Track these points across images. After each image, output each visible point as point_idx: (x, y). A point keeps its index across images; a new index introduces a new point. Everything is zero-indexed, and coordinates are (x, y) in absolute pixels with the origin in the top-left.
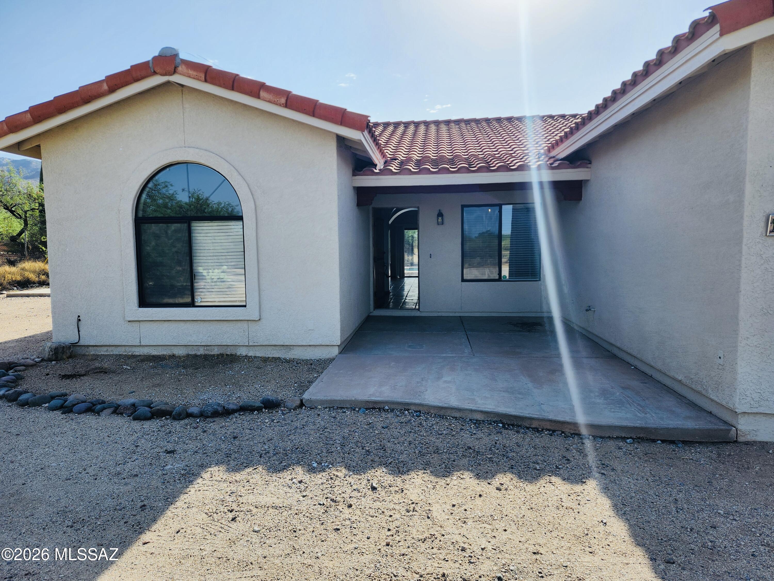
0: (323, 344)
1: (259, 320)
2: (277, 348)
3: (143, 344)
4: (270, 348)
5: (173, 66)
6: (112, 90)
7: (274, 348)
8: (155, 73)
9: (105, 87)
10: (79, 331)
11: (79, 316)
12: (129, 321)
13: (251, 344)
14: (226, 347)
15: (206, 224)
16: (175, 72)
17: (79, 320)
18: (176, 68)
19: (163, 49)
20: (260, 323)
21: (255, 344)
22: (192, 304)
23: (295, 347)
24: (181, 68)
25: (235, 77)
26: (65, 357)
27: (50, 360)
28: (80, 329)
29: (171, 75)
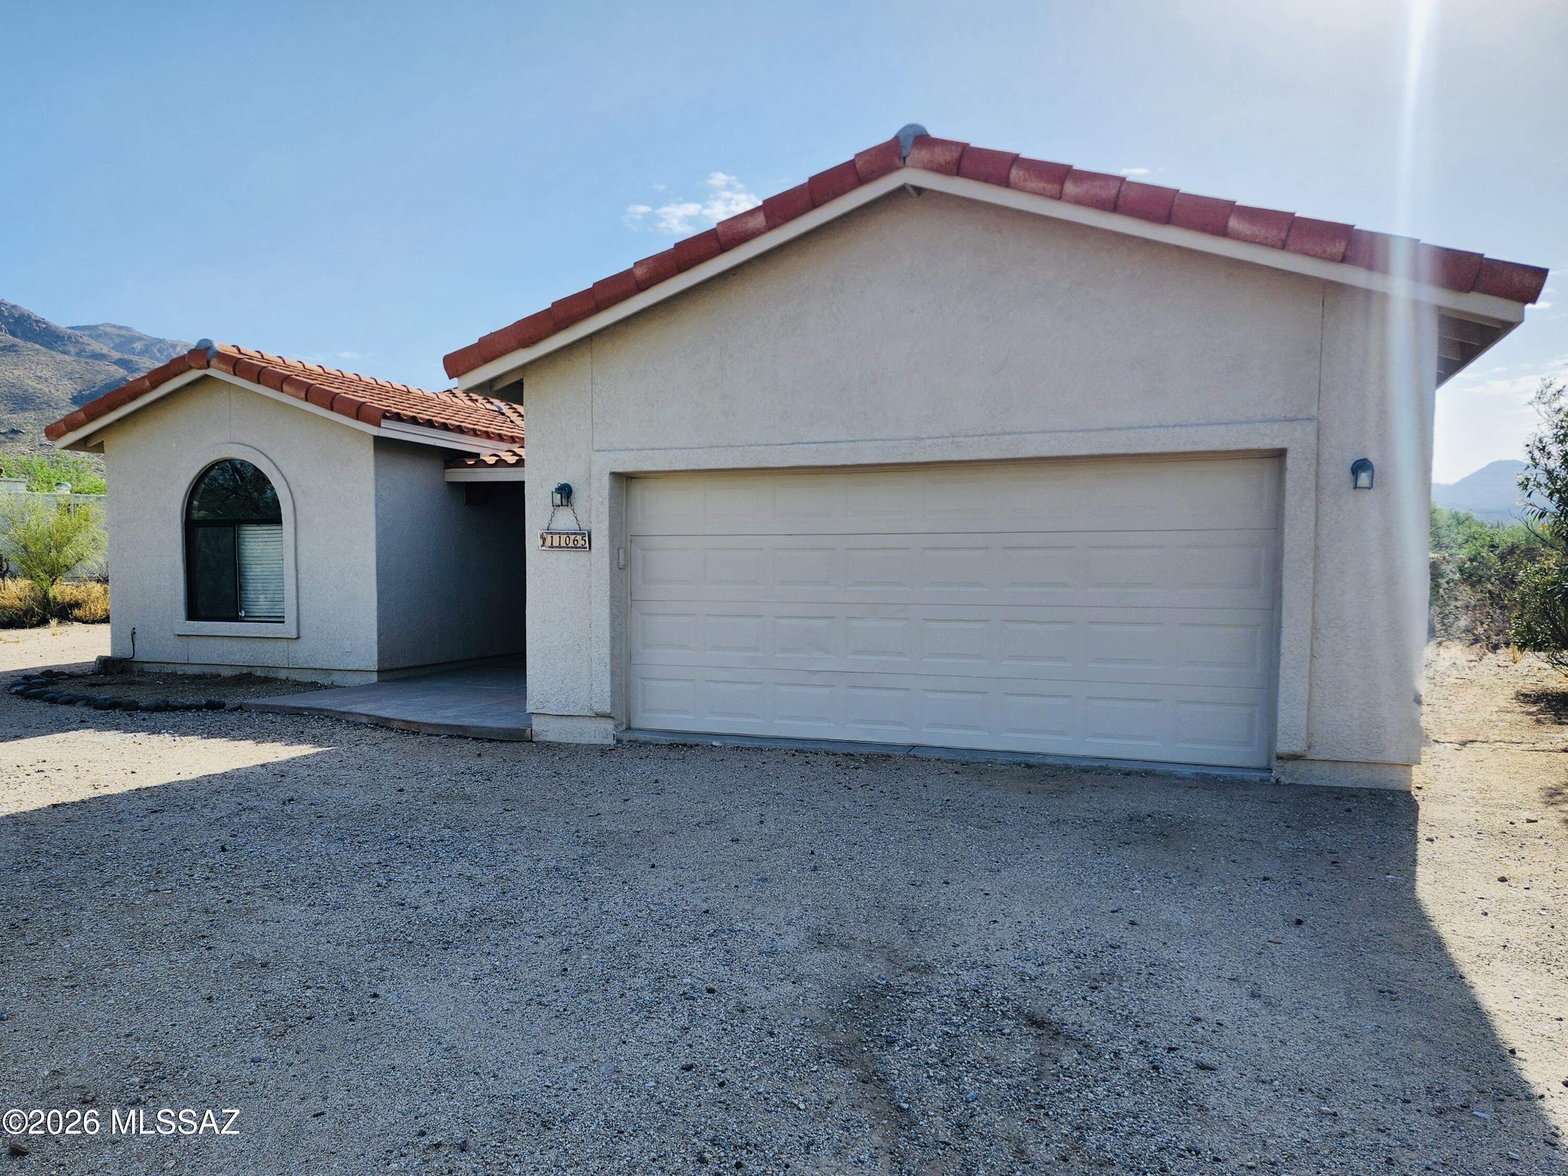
0: (360, 669)
1: (298, 638)
2: (317, 672)
3: (190, 662)
4: (310, 672)
5: (206, 361)
6: (154, 387)
7: (314, 671)
8: (191, 368)
9: (147, 383)
10: (134, 645)
11: (134, 629)
12: (178, 635)
13: (290, 666)
14: (268, 669)
15: (252, 528)
16: (208, 366)
17: (134, 633)
18: (208, 362)
19: (201, 340)
20: (300, 641)
21: (294, 666)
22: (237, 619)
23: (334, 672)
24: (214, 362)
25: (261, 370)
26: (115, 672)
27: (99, 673)
28: (135, 643)
29: (206, 369)
